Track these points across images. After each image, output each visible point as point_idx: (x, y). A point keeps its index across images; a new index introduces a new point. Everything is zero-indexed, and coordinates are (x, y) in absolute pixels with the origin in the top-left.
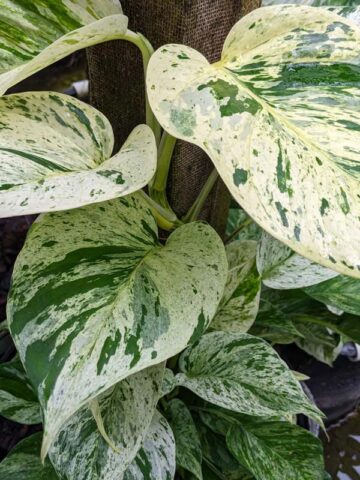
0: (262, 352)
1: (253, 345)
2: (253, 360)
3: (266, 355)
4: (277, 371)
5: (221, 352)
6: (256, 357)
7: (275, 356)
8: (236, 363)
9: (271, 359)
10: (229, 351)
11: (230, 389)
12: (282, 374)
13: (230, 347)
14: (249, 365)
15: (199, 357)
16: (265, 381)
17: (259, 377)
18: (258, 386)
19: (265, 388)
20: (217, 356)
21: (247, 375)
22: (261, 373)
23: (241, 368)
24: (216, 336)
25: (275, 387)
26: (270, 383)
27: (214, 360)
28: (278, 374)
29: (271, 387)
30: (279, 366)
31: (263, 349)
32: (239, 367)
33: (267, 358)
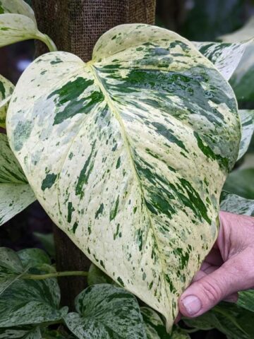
0: (130, 305)
1: (126, 299)
2: (121, 310)
3: (131, 308)
4: (134, 322)
5: (104, 301)
6: (124, 308)
7: (137, 310)
8: (110, 310)
9: (133, 312)
10: (109, 301)
11: (96, 329)
12: (136, 325)
13: (111, 297)
14: (117, 313)
15: (90, 303)
16: (122, 328)
17: (119, 324)
18: (116, 331)
19: (120, 334)
20: (101, 304)
21: (112, 321)
22: (122, 321)
23: (111, 315)
24: (104, 287)
25: (127, 334)
26: (125, 331)
27: (98, 306)
28: (133, 324)
29: (124, 333)
30: (136, 318)
31: (131, 303)
32: (110, 314)
33: (131, 311)
